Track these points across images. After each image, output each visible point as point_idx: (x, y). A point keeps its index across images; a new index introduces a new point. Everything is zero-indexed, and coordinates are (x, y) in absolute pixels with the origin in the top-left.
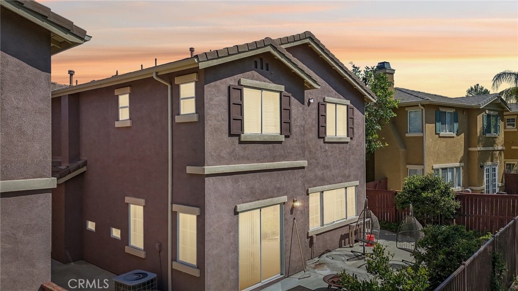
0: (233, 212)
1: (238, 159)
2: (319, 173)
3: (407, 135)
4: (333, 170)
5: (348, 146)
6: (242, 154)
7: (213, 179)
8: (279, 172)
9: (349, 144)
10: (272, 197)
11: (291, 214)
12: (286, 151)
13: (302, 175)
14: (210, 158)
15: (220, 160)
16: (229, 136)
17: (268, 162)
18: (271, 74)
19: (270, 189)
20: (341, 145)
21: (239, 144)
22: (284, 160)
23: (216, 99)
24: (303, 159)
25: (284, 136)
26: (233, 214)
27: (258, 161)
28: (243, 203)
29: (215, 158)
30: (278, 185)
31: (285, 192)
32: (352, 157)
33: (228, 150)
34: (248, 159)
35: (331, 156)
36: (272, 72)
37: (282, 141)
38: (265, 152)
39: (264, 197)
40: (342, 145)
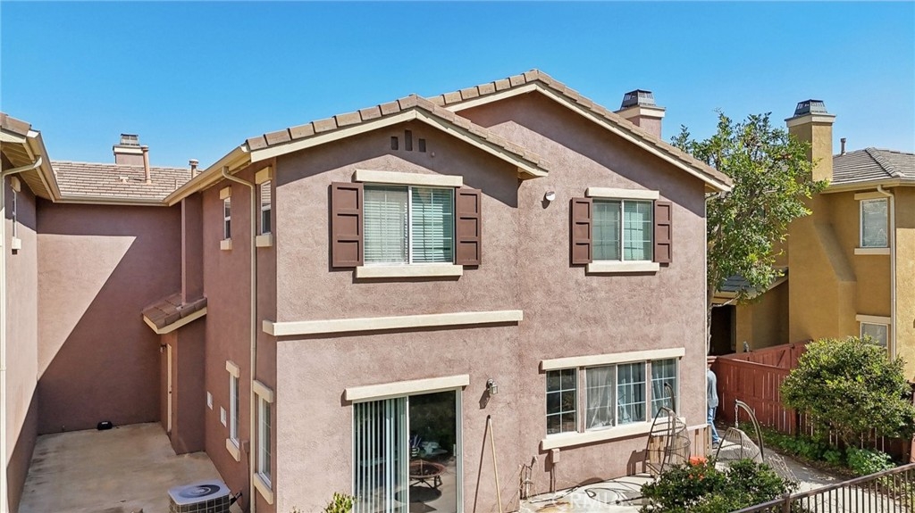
0: (340, 400)
1: (351, 309)
2: (574, 332)
3: (857, 252)
4: (610, 326)
5: (655, 279)
6: (360, 299)
7: (294, 344)
8: (451, 331)
9: (657, 275)
10: (432, 376)
11: (481, 408)
12: (469, 294)
13: (511, 337)
14: (288, 308)
15: (310, 312)
16: (330, 271)
17: (423, 313)
18: (432, 157)
19: (427, 362)
20: (633, 279)
21: (353, 283)
22: (464, 309)
23: (302, 208)
24: (512, 306)
25: (461, 266)
26: (340, 404)
27: (400, 311)
28: (363, 385)
29: (298, 308)
30: (449, 356)
31: (467, 367)
32: (667, 300)
33: (328, 294)
34: (375, 310)
35: (608, 299)
36: (433, 154)
37: (459, 276)
38: (416, 296)
39: (413, 376)
40: (639, 278)
